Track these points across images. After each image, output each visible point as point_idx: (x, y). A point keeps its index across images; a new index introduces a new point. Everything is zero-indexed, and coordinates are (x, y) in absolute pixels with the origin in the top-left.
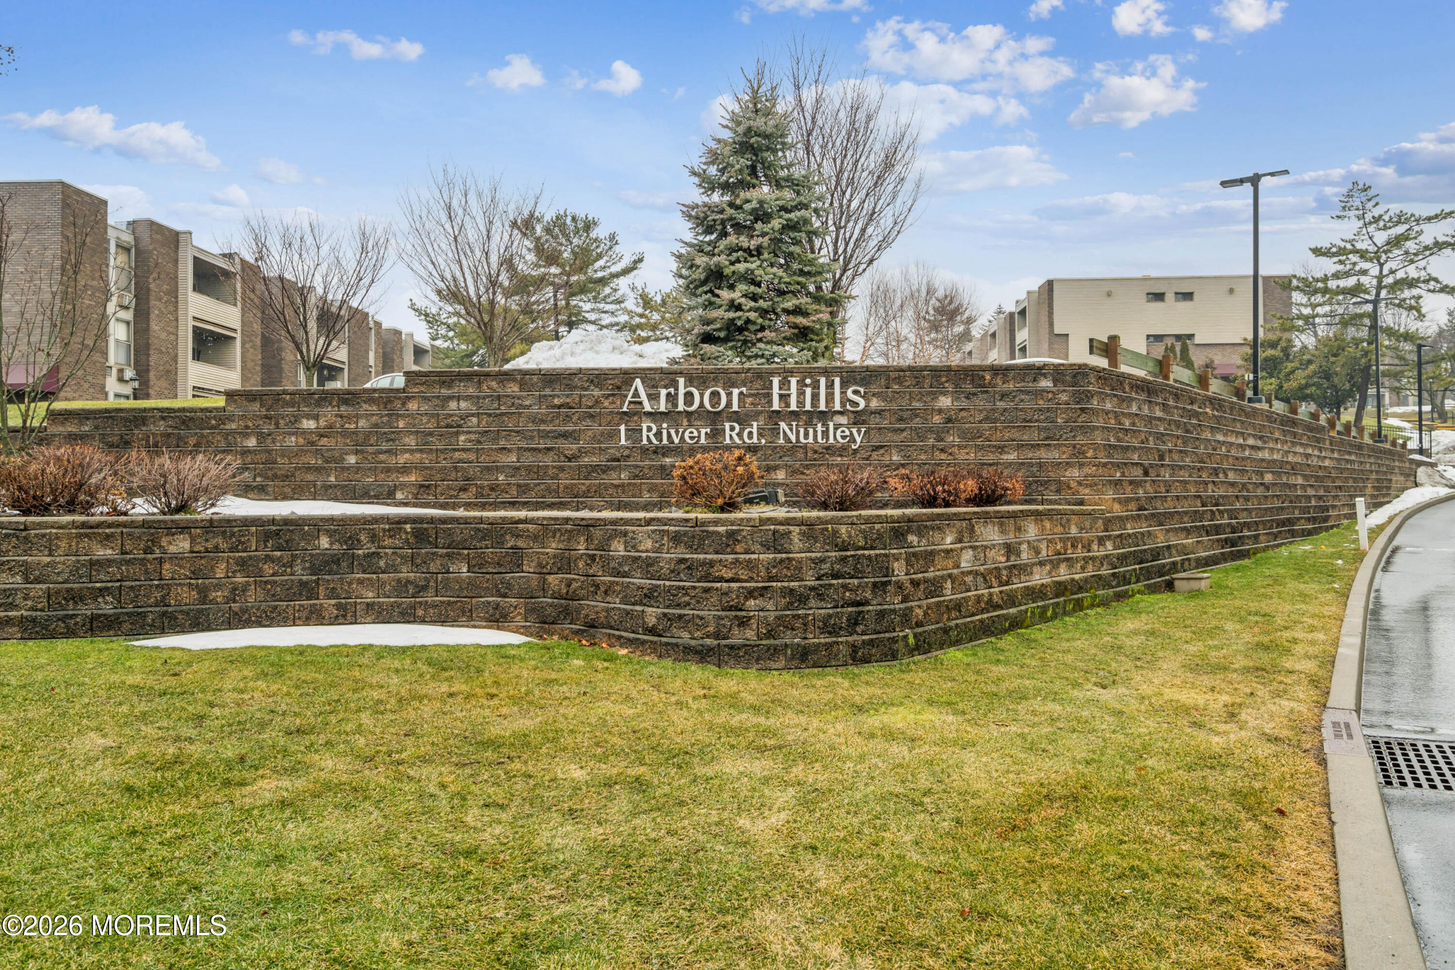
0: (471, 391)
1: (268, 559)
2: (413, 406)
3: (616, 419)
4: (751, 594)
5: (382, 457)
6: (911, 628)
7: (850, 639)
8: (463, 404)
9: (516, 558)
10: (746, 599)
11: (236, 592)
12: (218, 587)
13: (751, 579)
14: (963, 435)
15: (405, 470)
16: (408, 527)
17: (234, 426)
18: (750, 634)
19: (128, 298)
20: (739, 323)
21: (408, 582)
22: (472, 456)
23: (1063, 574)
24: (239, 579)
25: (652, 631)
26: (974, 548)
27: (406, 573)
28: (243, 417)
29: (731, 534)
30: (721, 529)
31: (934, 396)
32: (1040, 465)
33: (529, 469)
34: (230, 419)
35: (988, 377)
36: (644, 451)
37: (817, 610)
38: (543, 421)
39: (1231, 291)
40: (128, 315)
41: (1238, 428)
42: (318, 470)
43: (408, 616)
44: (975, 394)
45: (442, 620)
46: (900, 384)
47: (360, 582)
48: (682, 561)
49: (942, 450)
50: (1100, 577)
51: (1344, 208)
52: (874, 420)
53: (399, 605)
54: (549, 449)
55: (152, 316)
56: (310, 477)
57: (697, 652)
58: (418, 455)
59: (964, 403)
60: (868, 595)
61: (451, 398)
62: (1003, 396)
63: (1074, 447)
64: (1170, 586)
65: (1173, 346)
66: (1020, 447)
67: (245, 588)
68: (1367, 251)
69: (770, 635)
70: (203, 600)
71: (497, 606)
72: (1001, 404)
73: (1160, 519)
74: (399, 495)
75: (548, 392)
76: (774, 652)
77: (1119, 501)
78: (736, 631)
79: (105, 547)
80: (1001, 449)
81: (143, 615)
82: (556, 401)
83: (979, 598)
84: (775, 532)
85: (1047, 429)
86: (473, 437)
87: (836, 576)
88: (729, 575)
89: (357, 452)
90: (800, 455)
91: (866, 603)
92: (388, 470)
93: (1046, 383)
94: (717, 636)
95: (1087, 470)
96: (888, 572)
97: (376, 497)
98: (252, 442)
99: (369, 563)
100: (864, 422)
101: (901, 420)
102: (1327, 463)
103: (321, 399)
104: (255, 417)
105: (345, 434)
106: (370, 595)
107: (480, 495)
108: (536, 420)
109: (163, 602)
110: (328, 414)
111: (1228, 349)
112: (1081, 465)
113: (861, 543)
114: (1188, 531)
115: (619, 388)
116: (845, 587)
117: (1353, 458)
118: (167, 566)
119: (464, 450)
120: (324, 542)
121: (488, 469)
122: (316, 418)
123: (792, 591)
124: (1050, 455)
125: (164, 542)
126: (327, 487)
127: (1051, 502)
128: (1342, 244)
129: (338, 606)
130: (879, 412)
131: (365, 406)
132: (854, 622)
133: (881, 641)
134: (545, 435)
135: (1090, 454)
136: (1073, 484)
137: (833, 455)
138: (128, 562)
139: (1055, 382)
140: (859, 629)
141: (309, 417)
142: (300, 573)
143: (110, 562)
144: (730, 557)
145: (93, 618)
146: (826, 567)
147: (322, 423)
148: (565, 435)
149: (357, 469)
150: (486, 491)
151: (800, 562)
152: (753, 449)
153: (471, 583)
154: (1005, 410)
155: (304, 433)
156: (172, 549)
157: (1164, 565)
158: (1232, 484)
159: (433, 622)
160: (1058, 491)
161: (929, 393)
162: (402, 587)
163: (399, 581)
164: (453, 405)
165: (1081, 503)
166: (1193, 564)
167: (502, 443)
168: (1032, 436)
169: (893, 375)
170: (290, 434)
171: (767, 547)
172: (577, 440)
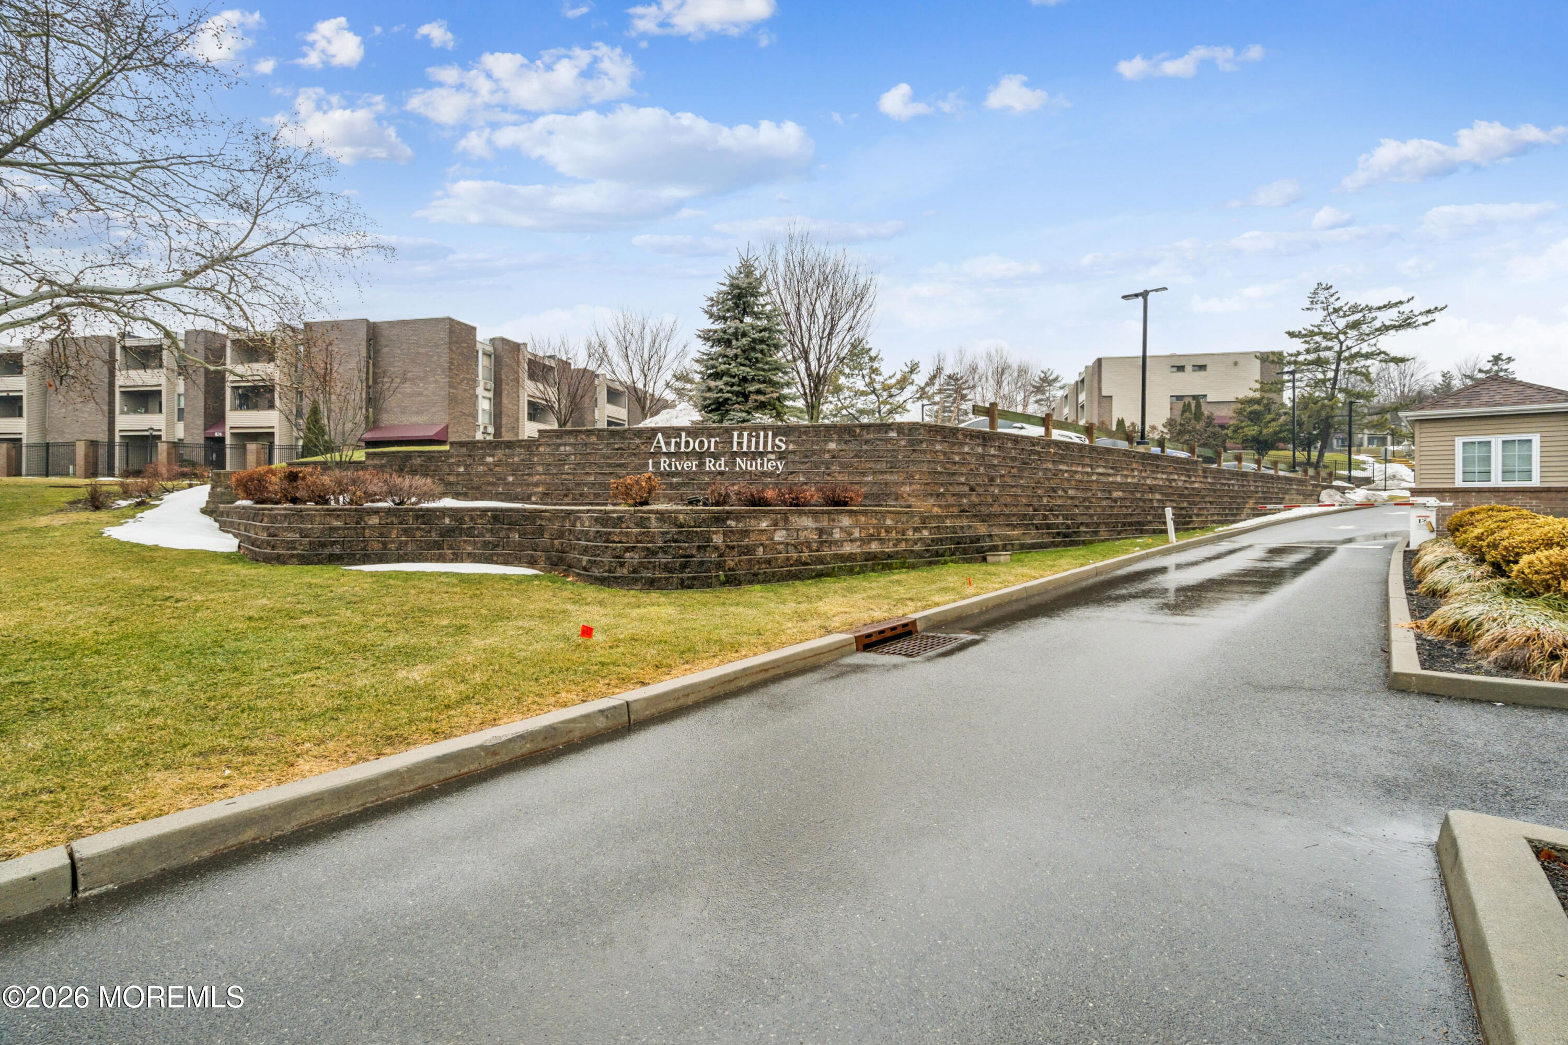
0: (572, 440)
1: (418, 529)
2: (542, 449)
3: (648, 455)
4: (627, 550)
5: (525, 477)
6: (724, 571)
7: (680, 575)
8: (568, 448)
9: (541, 531)
10: (625, 552)
11: (402, 545)
12: (393, 542)
13: (628, 542)
14: (841, 465)
15: (536, 484)
16: (489, 514)
17: (453, 460)
18: (625, 571)
19: (491, 385)
20: (721, 400)
21: (489, 542)
22: (571, 477)
23: (874, 547)
24: (403, 539)
25: (585, 569)
26: (787, 530)
27: (488, 538)
28: (457, 456)
29: (619, 518)
30: (615, 515)
31: (826, 442)
32: (886, 484)
33: (600, 484)
34: (451, 456)
35: (858, 431)
36: (662, 474)
37: (663, 559)
38: (609, 458)
39: (1236, 364)
40: (490, 395)
41: (1087, 461)
42: (493, 484)
43: (489, 560)
44: (850, 441)
45: (506, 563)
46: (806, 435)
47: (465, 541)
48: (598, 532)
49: (829, 475)
50: (912, 551)
51: (1312, 302)
52: (791, 456)
53: (484, 554)
54: (611, 473)
55: (504, 395)
56: (489, 488)
57: (600, 580)
58: (544, 477)
59: (844, 447)
60: (694, 552)
61: (560, 445)
62: (867, 442)
63: (907, 472)
64: (984, 559)
65: (1189, 403)
66: (875, 473)
67: (406, 543)
68: (1330, 334)
69: (634, 571)
70: (385, 548)
71: (532, 556)
72: (865, 447)
73: (984, 519)
74: (533, 499)
75: (612, 441)
76: (635, 581)
77: (940, 506)
78: (618, 569)
79: (337, 520)
80: (863, 474)
81: (355, 555)
82: (616, 446)
83: (788, 559)
84: (641, 517)
85: (890, 462)
86: (572, 466)
87: (675, 541)
88: (617, 539)
89: (513, 475)
90: (747, 477)
91: (693, 556)
92: (528, 485)
93: (893, 434)
94: (609, 571)
95: (914, 487)
96: (709, 540)
97: (522, 499)
98: (462, 469)
99: (470, 532)
100: (784, 458)
101: (806, 456)
102: (1196, 485)
103: (497, 446)
104: (464, 456)
105: (507, 464)
106: (470, 549)
107: (574, 499)
108: (604, 457)
109: (364, 549)
110: (500, 453)
111: (1225, 405)
112: (911, 484)
113: (693, 524)
114: (1014, 527)
115: (650, 438)
116: (680, 548)
117: (1233, 482)
118: (367, 531)
119: (567, 474)
120: (447, 521)
121: (579, 484)
122: (493, 456)
123: (648, 549)
124: (892, 478)
125: (366, 518)
126: (498, 494)
127: (891, 506)
128: (1312, 328)
129: (454, 554)
130: (793, 452)
131: (518, 449)
132: (684, 566)
133: (700, 577)
134: (609, 465)
135: (917, 477)
136: (905, 495)
137: (765, 477)
138: (348, 528)
139: (898, 433)
140: (687, 570)
141: (490, 456)
142: (434, 536)
143: (339, 528)
144: (618, 530)
145: (331, 555)
146: (669, 536)
147: (496, 459)
148: (619, 465)
149: (513, 484)
150: (578, 497)
151: (654, 533)
152: (721, 473)
153: (520, 544)
154: (867, 451)
155: (487, 464)
156: (370, 522)
157: (983, 547)
158: (1072, 498)
159: (501, 564)
160: (896, 499)
161: (822, 441)
162: (486, 544)
163: (484, 541)
164: (562, 448)
165: (910, 507)
166: (1016, 547)
167: (587, 470)
168: (882, 466)
169: (803, 430)
170: (481, 465)
171: (637, 525)
172: (626, 468)
